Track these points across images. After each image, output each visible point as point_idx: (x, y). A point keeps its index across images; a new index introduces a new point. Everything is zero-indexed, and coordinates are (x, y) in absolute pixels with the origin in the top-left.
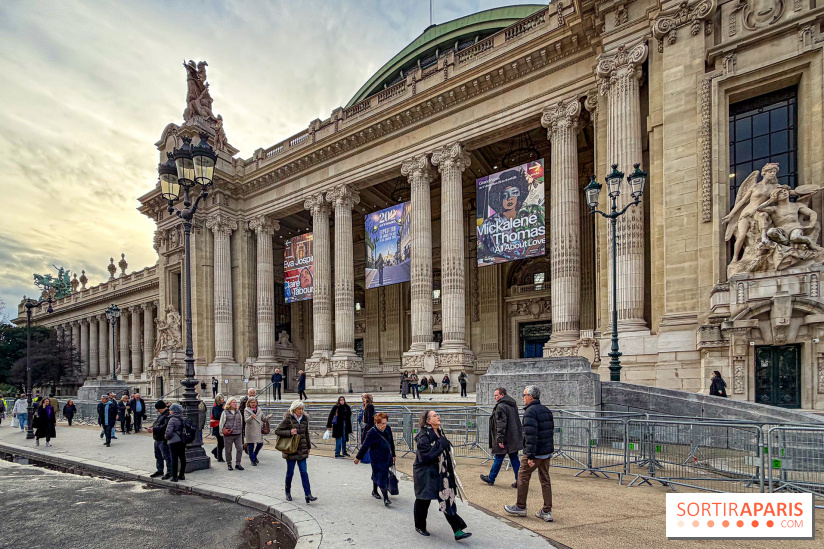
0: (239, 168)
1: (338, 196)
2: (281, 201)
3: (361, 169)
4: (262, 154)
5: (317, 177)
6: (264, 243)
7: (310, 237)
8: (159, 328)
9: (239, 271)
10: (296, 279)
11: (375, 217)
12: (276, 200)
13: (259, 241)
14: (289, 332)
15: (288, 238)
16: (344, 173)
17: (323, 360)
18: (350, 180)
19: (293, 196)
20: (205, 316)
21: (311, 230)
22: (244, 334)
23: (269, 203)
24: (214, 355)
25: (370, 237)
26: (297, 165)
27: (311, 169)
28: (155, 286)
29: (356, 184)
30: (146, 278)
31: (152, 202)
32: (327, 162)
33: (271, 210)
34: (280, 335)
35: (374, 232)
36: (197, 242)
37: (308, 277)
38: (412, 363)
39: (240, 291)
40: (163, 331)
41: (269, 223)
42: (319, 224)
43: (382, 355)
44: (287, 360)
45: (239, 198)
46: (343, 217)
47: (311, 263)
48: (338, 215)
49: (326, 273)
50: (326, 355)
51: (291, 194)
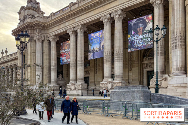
0: (45, 19)
1: (79, 28)
2: (59, 30)
3: (87, 19)
4: (53, 14)
5: (71, 22)
6: (53, 44)
7: (69, 42)
8: (17, 74)
9: (45, 54)
10: (64, 57)
11: (92, 35)
12: (58, 30)
13: (52, 44)
14: (62, 74)
15: (62, 42)
16: (81, 20)
17: (73, 84)
18: (83, 23)
19: (63, 28)
20: (33, 69)
21: (69, 40)
22: (46, 75)
23: (55, 31)
24: (36, 83)
25: (90, 42)
26: (65, 18)
27: (69, 19)
28: (16, 59)
29: (85, 24)
30: (14, 56)
31: (16, 32)
32: (75, 17)
33: (56, 33)
34: (59, 75)
35: (91, 40)
36: (31, 45)
37: (69, 55)
38: (104, 86)
39: (45, 61)
40: (19, 75)
41: (55, 38)
42: (72, 38)
43: (96, 83)
44: (62, 84)
45: (45, 30)
46: (80, 35)
47: (69, 51)
48: (79, 35)
49: (74, 55)
50: (73, 82)
51: (62, 28)
